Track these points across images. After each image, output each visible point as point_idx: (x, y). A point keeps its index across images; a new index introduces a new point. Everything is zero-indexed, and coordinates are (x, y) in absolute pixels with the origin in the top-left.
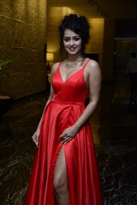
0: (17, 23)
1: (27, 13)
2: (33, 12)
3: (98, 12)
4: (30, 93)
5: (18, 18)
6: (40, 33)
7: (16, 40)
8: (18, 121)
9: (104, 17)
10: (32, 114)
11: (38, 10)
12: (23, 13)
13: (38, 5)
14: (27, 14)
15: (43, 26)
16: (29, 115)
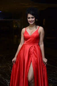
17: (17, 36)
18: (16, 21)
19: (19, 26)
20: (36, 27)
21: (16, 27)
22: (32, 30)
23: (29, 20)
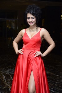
17: (10, 38)
18: (10, 21)
19: (13, 27)
20: (37, 29)
21: (10, 27)
22: (32, 33)
23: (28, 20)
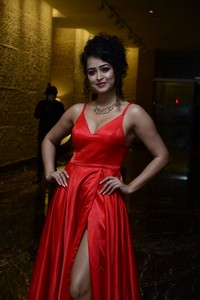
0: (6, 50)
1: (22, 35)
2: (31, 35)
3: (130, 38)
4: (22, 159)
5: (8, 42)
6: (40, 67)
7: (4, 77)
8: (5, 201)
9: (138, 46)
10: (26, 191)
11: (38, 32)
12: (15, 35)
13: (39, 25)
14: (22, 37)
15: (46, 56)
16: (22, 192)
